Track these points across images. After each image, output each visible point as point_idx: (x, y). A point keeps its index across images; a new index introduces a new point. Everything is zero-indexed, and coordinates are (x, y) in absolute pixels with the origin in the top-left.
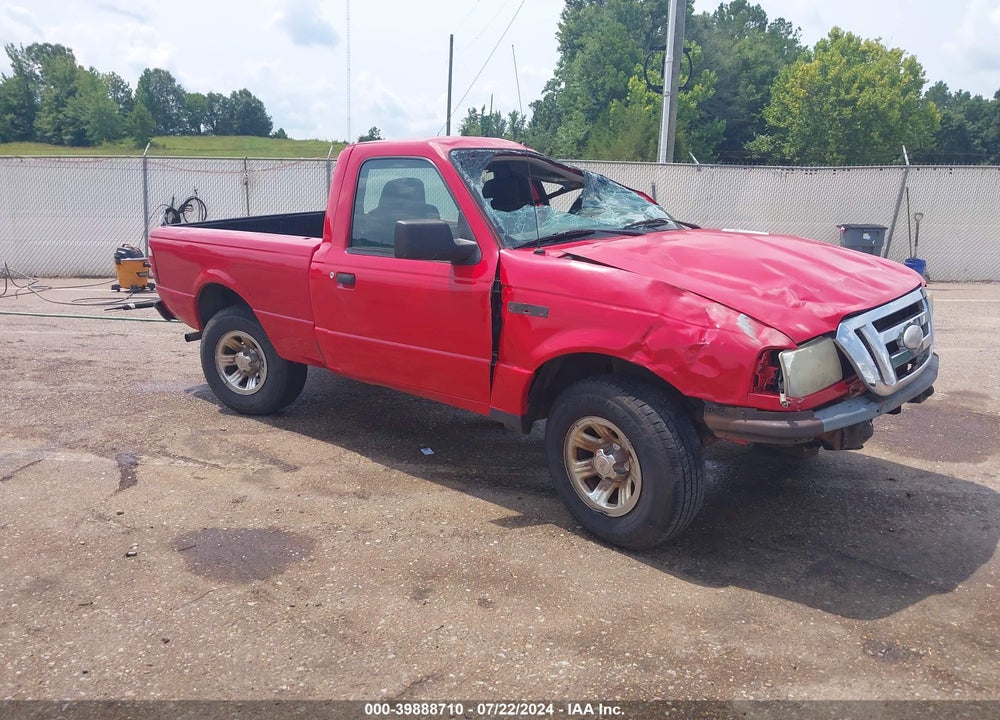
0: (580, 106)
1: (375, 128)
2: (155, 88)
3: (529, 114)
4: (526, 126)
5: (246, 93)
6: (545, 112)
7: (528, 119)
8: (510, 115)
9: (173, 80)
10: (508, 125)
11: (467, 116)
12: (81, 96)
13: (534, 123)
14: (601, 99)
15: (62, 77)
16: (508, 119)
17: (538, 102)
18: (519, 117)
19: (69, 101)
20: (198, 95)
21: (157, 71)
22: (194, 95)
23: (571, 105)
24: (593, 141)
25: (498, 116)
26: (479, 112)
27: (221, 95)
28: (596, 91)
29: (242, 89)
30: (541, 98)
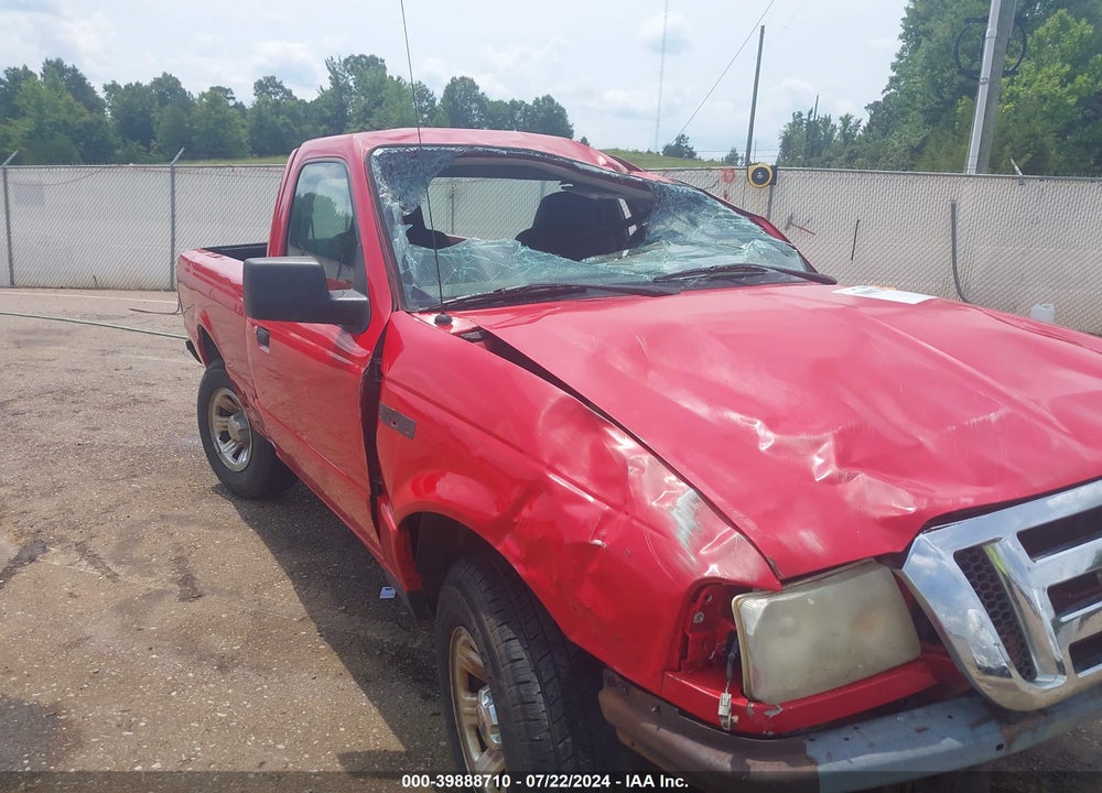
0: (919, 106)
1: (683, 136)
2: (460, 96)
3: (865, 118)
4: (859, 132)
5: (548, 99)
6: (884, 114)
7: (864, 124)
8: (841, 119)
9: (477, 88)
10: (839, 131)
11: (791, 121)
12: (387, 105)
13: (869, 128)
14: (946, 96)
15: (371, 87)
16: (839, 124)
17: (877, 103)
18: (853, 121)
19: (375, 111)
20: (501, 102)
21: (463, 79)
22: (496, 103)
23: (908, 105)
24: (930, 148)
25: (827, 121)
26: (805, 116)
27: (523, 102)
28: (942, 86)
29: (545, 95)
30: (880, 98)
